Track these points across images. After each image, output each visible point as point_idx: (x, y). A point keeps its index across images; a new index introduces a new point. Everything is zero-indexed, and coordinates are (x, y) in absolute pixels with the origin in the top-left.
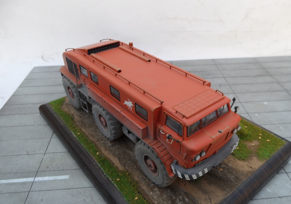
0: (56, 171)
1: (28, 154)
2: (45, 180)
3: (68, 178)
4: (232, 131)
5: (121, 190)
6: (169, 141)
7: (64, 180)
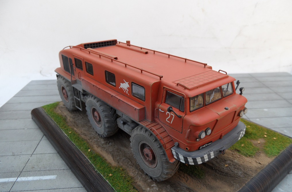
0: (42, 171)
1: (13, 155)
2: (28, 180)
3: (55, 178)
4: (238, 113)
5: (113, 186)
6: (170, 120)
7: (50, 180)
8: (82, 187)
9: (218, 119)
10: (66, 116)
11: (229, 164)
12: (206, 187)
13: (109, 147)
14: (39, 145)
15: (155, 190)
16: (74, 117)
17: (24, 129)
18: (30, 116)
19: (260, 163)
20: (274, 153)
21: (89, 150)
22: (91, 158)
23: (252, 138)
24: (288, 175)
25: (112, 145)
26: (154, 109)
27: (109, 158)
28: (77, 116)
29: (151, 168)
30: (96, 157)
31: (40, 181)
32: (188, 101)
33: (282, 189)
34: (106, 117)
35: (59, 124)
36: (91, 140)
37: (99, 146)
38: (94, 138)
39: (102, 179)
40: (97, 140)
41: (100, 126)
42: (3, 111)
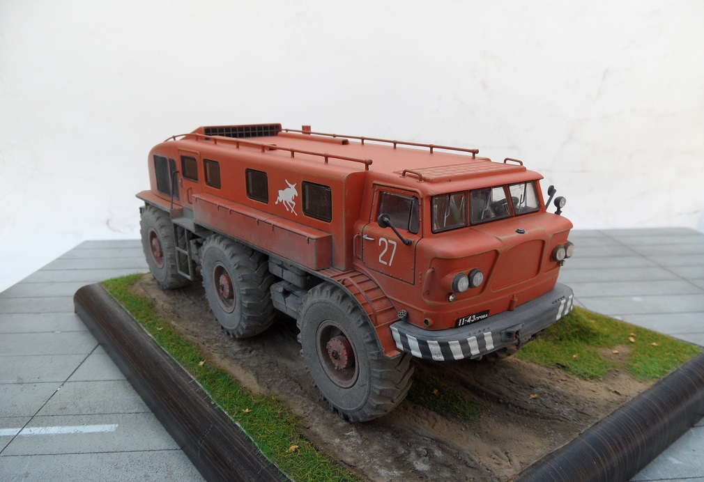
0: (84, 415)
1: (19, 384)
2: (48, 433)
3: (113, 430)
4: (552, 252)
5: (251, 432)
6: (386, 258)
7: (102, 433)
8: (177, 449)
9: (499, 250)
10: (154, 299)
11: (542, 394)
12: (481, 437)
13: (250, 358)
14: (84, 364)
15: (354, 443)
16: (173, 302)
17: (53, 332)
18: (71, 305)
19: (616, 392)
20: (652, 372)
21: (202, 363)
22: (202, 379)
23: (599, 344)
24: (692, 430)
25: (257, 355)
26: (353, 236)
27: (248, 380)
28: (181, 300)
29: (345, 388)
30: (215, 376)
31: (75, 435)
32: (426, 204)
33: (677, 459)
34: (243, 281)
35: (137, 315)
36: (207, 345)
37: (226, 356)
38: (217, 341)
39: (226, 422)
40: (222, 346)
41: (230, 309)
42: (9, 298)
